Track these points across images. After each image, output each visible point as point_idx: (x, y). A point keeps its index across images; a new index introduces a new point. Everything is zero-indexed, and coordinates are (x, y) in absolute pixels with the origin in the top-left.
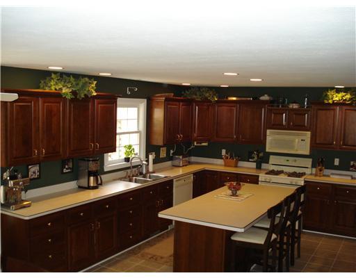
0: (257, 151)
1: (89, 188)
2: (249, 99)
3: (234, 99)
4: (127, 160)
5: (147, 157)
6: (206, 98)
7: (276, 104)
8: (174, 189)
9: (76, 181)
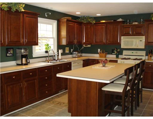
0: (116, 48)
1: (22, 64)
2: (111, 21)
3: (104, 21)
4: (47, 52)
5: (58, 51)
6: (89, 22)
7: (126, 23)
8: (72, 67)
9: (15, 61)
